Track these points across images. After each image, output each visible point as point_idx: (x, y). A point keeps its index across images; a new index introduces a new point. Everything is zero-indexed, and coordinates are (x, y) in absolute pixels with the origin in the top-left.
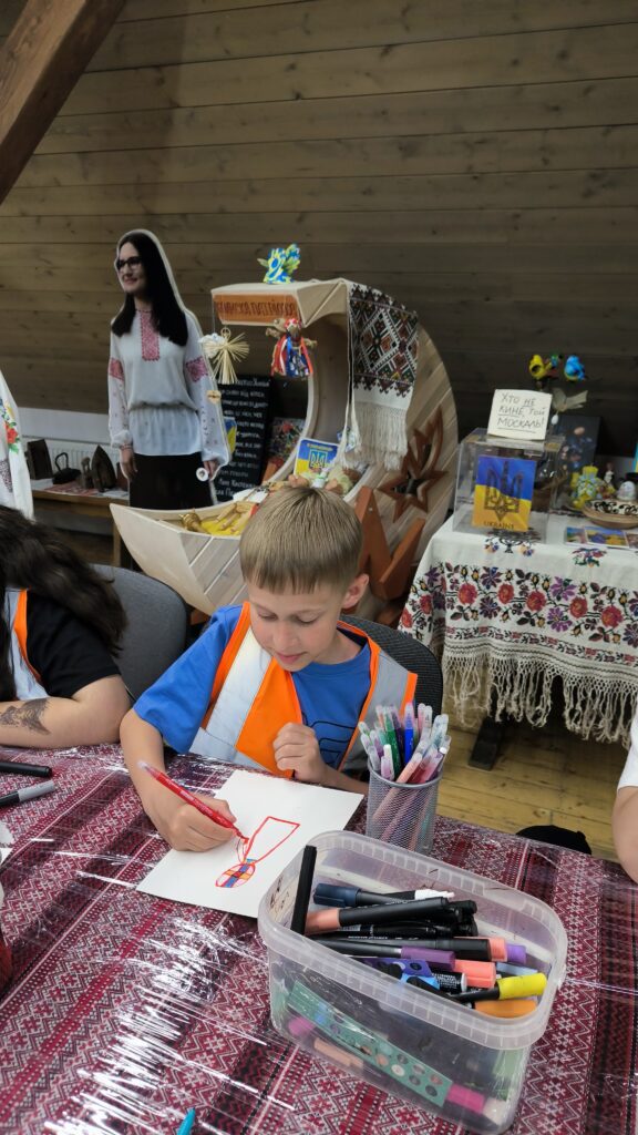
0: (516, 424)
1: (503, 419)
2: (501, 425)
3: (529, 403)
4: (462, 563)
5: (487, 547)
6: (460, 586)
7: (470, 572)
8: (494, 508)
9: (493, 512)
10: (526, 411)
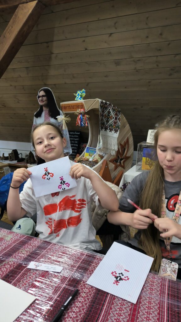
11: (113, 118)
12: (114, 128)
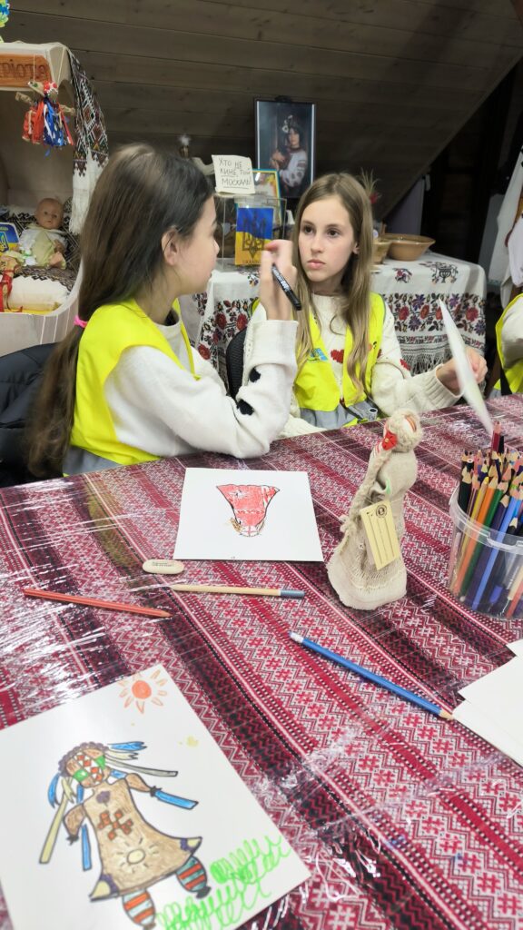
0: (235, 183)
1: (225, 179)
2: (225, 184)
3: (238, 165)
4: (236, 299)
5: (251, 282)
6: (237, 317)
7: (242, 305)
8: (248, 249)
9: (248, 252)
10: (238, 171)
11: (92, 116)
12: (97, 150)
